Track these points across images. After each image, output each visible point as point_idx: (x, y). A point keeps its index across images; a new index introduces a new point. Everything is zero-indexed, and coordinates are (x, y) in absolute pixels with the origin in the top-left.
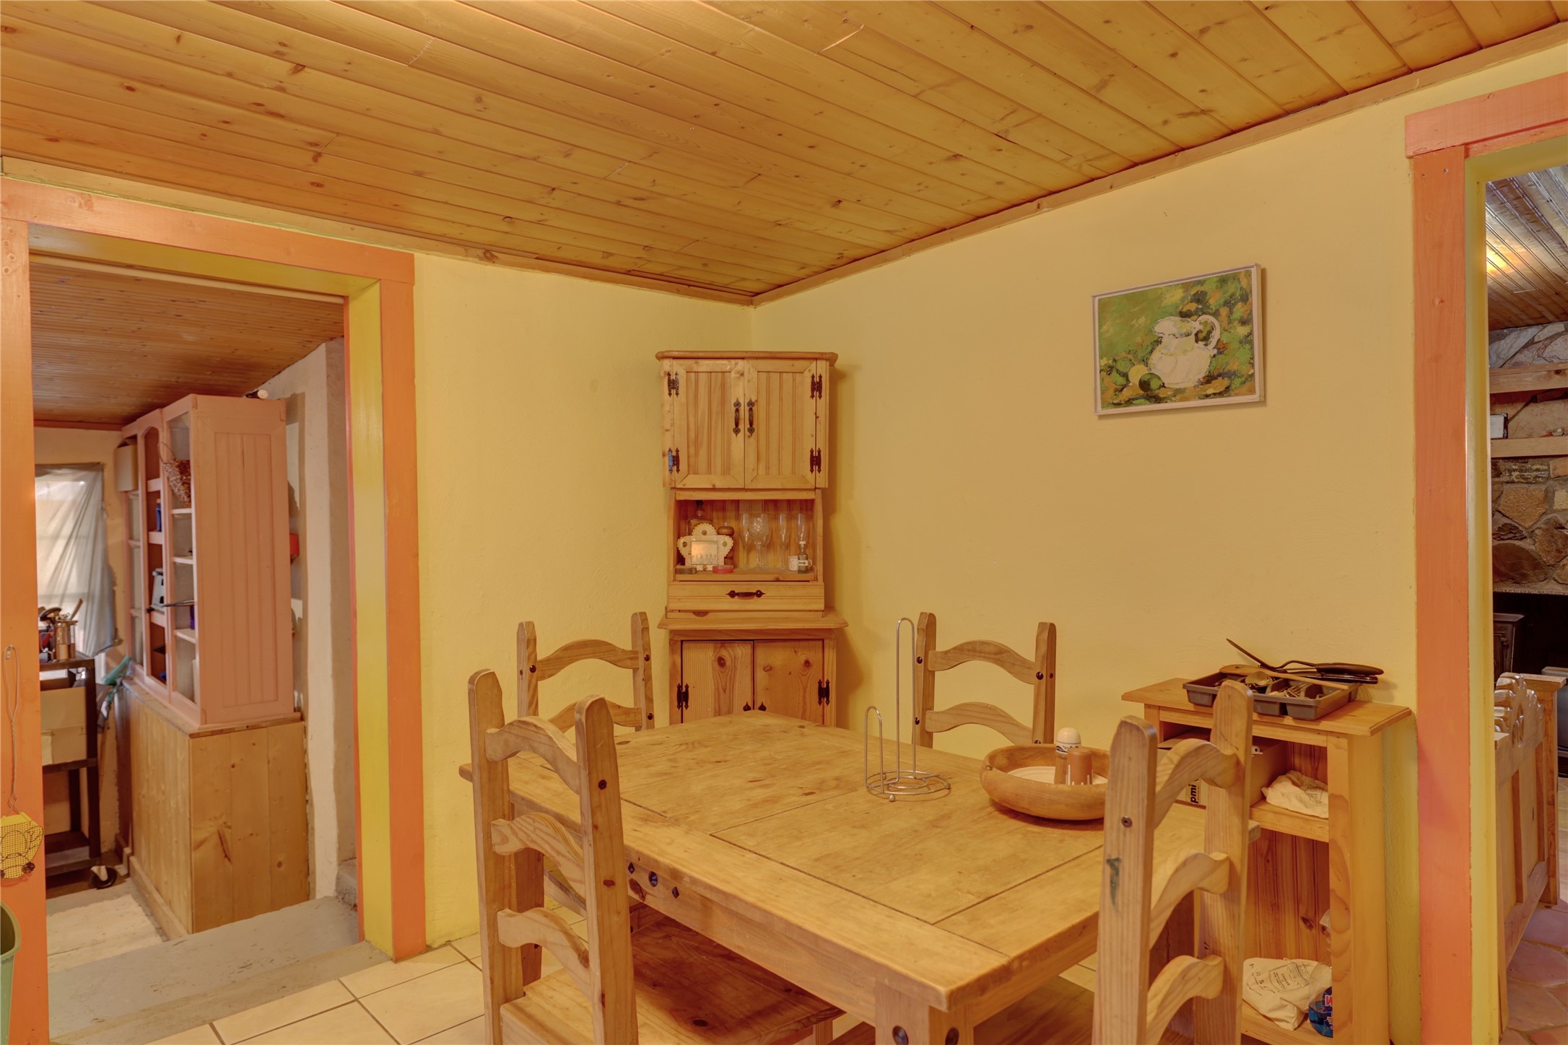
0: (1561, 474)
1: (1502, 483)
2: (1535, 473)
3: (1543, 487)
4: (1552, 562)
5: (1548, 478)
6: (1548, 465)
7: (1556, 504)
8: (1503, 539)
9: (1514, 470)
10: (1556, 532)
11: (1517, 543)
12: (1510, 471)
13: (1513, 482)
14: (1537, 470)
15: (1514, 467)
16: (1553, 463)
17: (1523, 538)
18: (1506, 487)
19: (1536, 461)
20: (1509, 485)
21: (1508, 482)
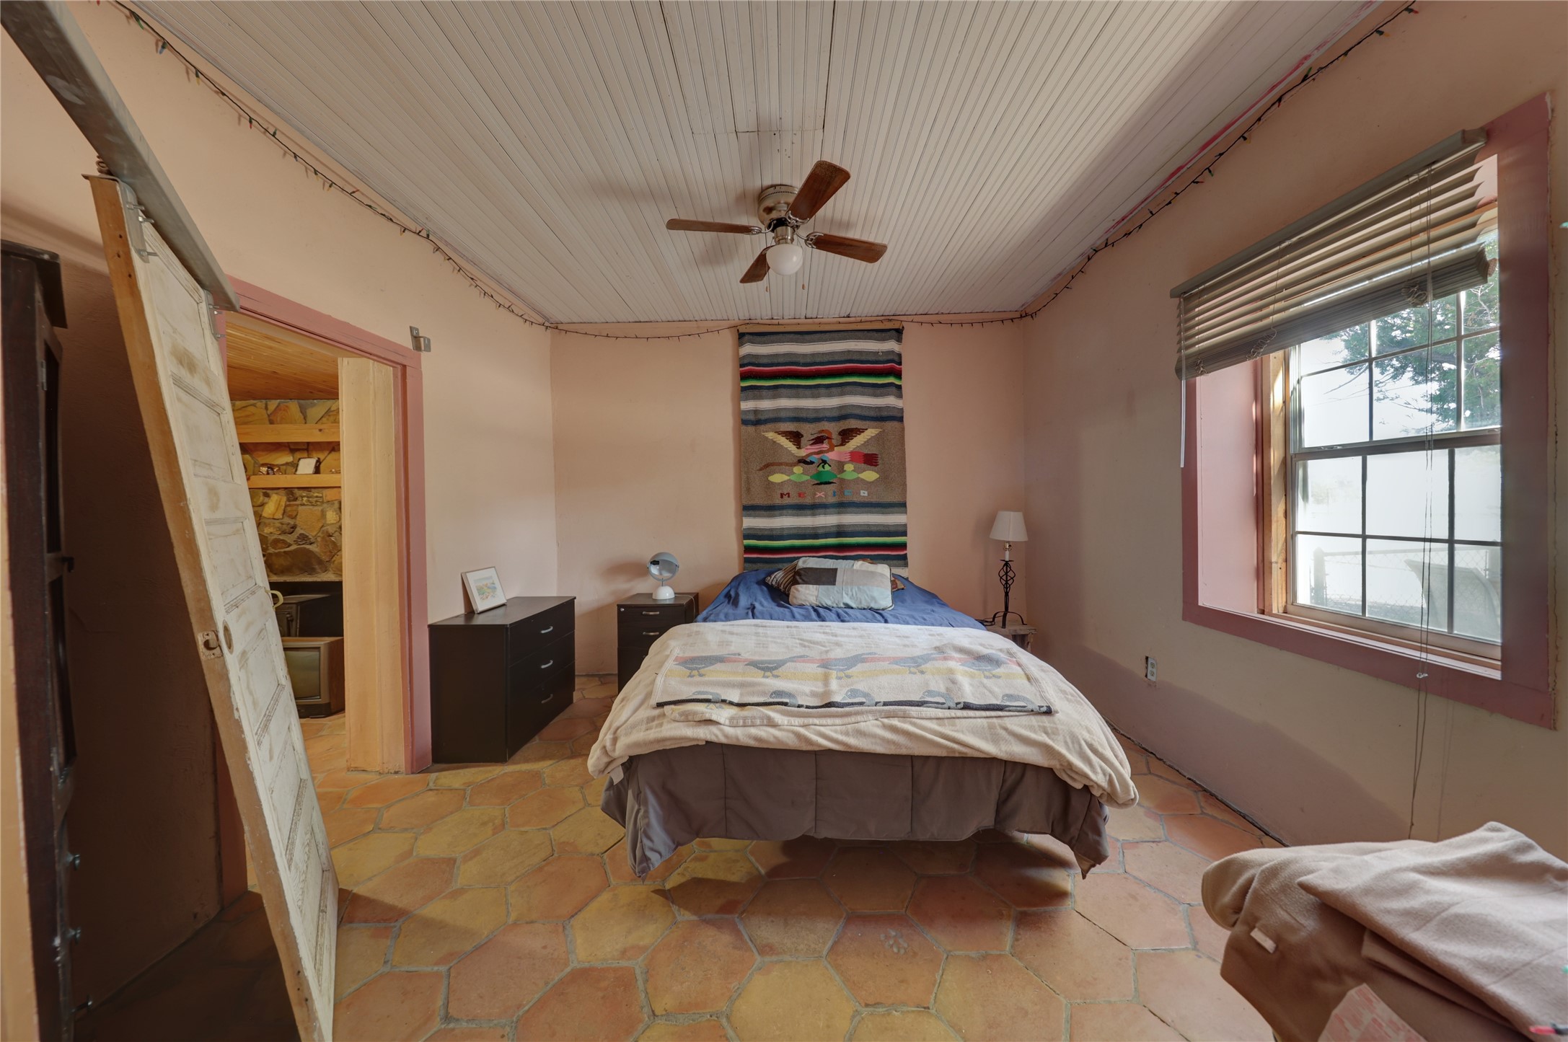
0: (330, 500)
1: (298, 505)
2: (315, 499)
3: (320, 508)
4: (328, 560)
5: (323, 502)
6: (322, 494)
7: (328, 520)
8: (300, 545)
9: (304, 496)
10: (328, 538)
11: (308, 547)
12: (302, 497)
13: (304, 505)
14: (317, 497)
15: (304, 494)
16: (326, 492)
17: (311, 544)
18: (300, 508)
19: (316, 490)
20: (303, 507)
21: (301, 505)
